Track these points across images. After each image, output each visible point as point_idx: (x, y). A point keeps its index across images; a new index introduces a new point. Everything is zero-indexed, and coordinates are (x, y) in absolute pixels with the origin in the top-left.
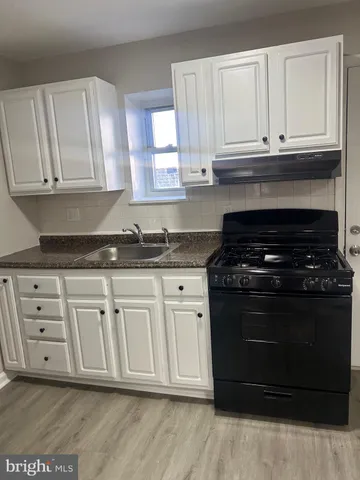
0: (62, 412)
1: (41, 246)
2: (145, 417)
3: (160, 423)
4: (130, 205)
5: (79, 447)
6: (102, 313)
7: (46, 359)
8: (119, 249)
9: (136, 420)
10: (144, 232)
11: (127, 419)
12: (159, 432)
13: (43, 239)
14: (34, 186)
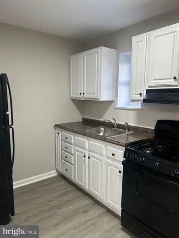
0: (64, 195)
1: (82, 122)
2: (90, 212)
3: (94, 219)
4: (116, 108)
5: (57, 211)
6: (84, 156)
7: (66, 170)
8: (105, 129)
9: (86, 212)
10: (118, 122)
11: (83, 209)
12: (90, 223)
13: (83, 119)
14: (77, 96)
